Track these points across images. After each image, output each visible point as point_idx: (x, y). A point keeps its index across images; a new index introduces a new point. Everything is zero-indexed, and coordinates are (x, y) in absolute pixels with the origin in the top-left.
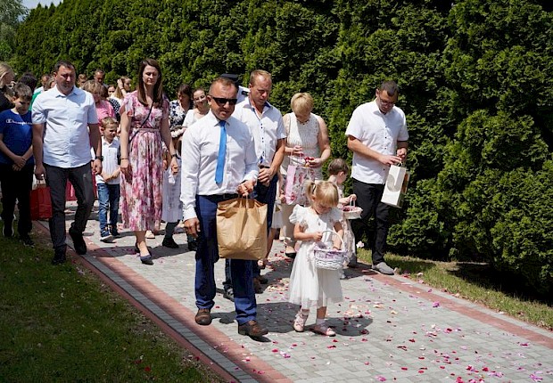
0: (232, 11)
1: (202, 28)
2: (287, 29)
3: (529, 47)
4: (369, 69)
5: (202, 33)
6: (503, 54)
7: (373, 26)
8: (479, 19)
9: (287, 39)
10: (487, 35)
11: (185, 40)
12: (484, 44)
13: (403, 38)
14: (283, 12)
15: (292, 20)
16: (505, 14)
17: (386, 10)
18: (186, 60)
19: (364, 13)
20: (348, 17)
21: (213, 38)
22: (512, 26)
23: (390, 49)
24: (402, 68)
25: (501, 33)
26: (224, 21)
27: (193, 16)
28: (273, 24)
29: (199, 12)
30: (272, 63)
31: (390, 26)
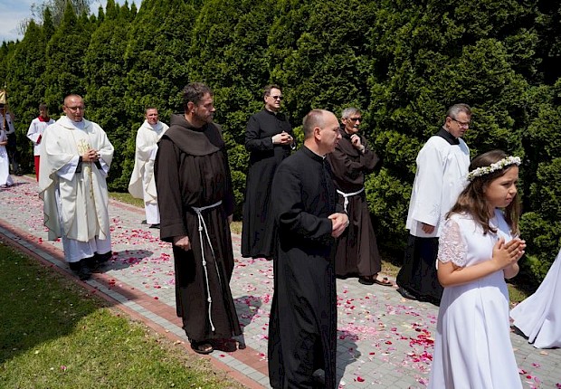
0: (41, 75)
1: (26, 84)
2: (65, 86)
3: (154, 95)
4: (100, 105)
5: (26, 87)
6: (143, 98)
7: (100, 84)
8: (133, 83)
9: (65, 90)
10: (137, 89)
11: (17, 91)
12: (136, 94)
13: (113, 90)
14: (62, 77)
15: (66, 81)
16: (143, 81)
17: (105, 77)
18: (19, 101)
19: (96, 79)
20: (89, 81)
21: (32, 90)
22: (145, 87)
23: (108, 96)
24: (114, 105)
25: (143, 89)
26: (37, 81)
27: (20, 78)
28: (58, 83)
29: (23, 76)
30: (58, 102)
31: (108, 85)
